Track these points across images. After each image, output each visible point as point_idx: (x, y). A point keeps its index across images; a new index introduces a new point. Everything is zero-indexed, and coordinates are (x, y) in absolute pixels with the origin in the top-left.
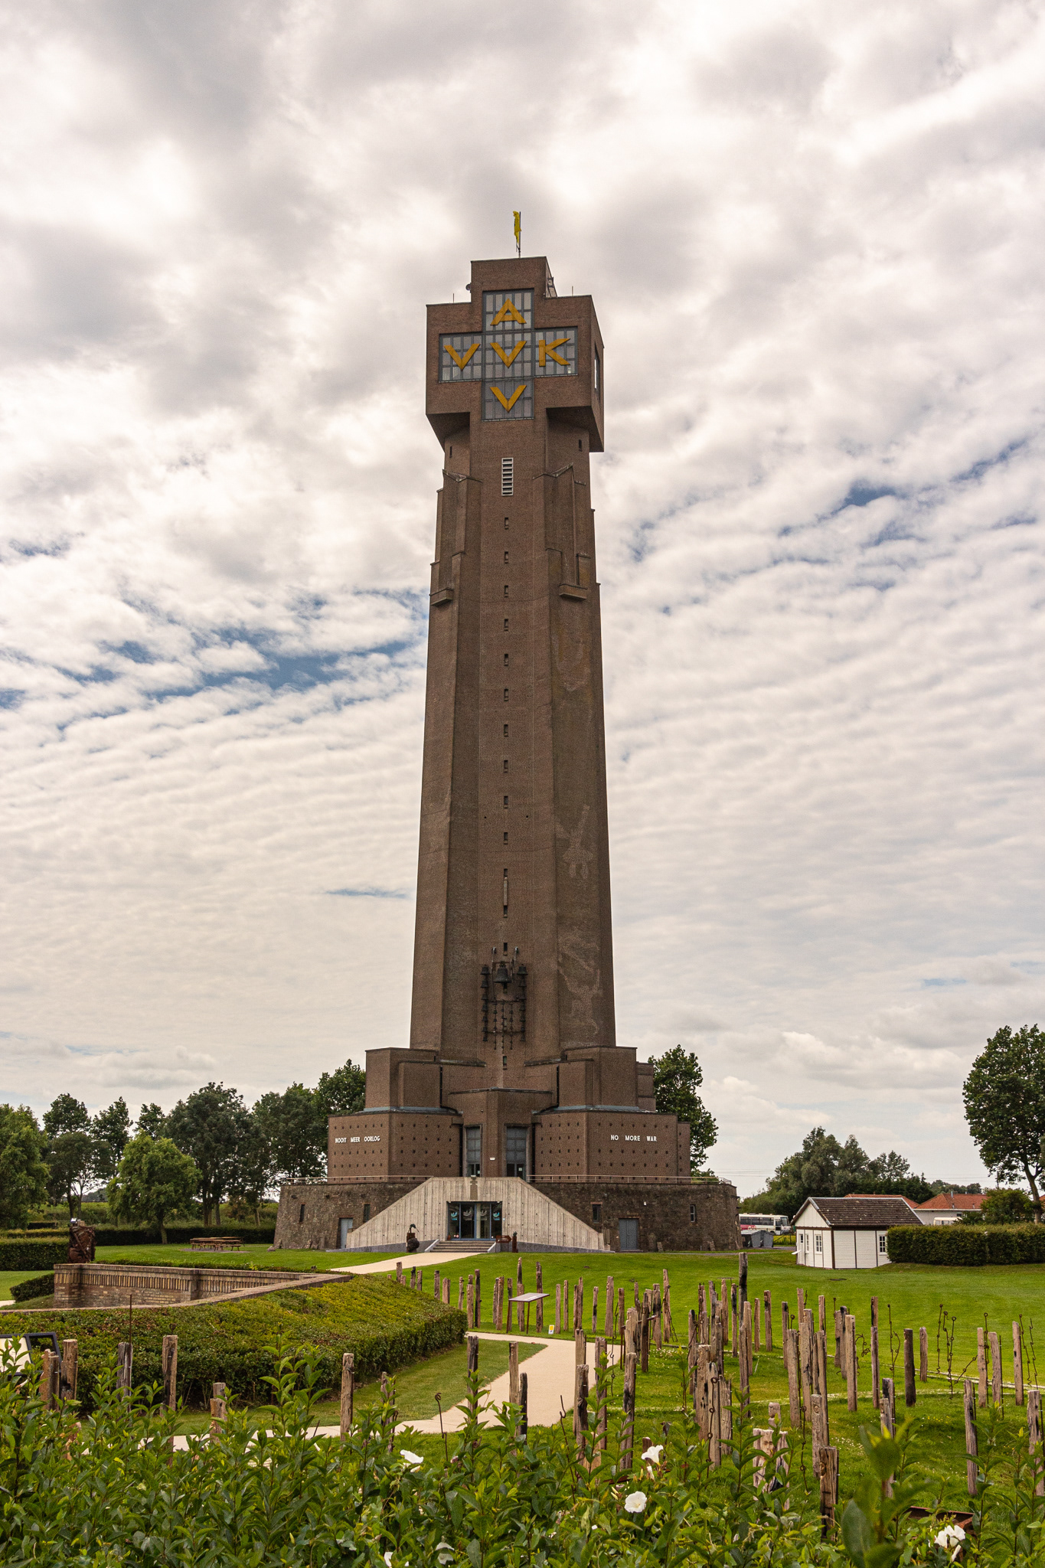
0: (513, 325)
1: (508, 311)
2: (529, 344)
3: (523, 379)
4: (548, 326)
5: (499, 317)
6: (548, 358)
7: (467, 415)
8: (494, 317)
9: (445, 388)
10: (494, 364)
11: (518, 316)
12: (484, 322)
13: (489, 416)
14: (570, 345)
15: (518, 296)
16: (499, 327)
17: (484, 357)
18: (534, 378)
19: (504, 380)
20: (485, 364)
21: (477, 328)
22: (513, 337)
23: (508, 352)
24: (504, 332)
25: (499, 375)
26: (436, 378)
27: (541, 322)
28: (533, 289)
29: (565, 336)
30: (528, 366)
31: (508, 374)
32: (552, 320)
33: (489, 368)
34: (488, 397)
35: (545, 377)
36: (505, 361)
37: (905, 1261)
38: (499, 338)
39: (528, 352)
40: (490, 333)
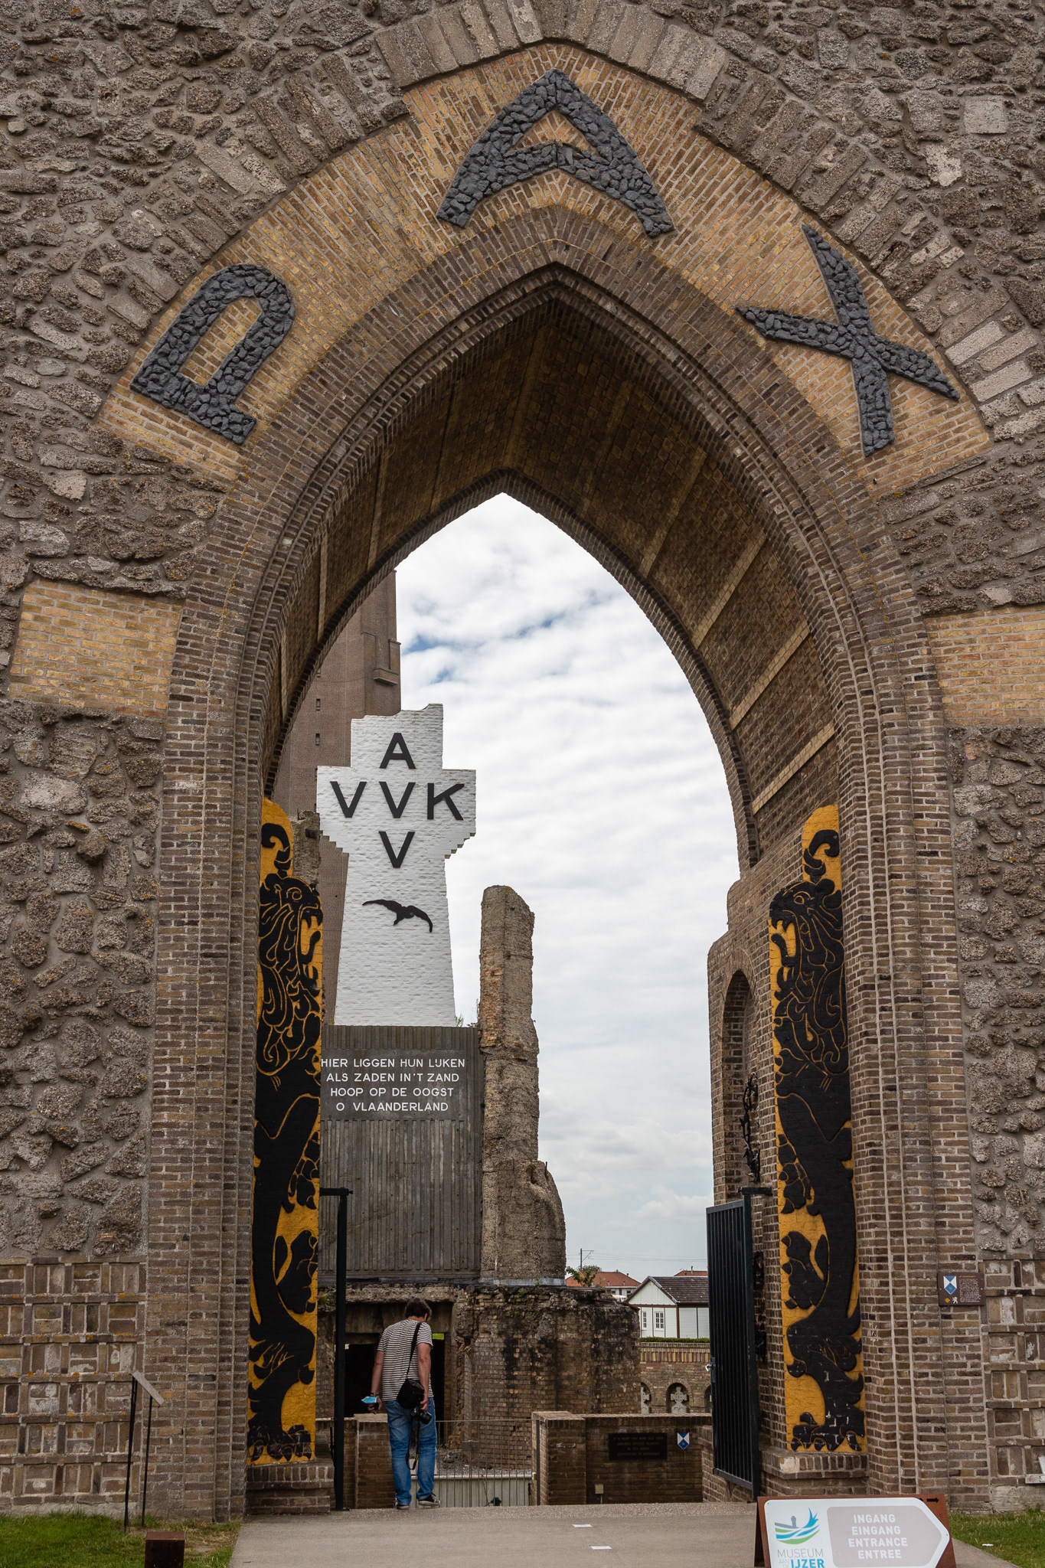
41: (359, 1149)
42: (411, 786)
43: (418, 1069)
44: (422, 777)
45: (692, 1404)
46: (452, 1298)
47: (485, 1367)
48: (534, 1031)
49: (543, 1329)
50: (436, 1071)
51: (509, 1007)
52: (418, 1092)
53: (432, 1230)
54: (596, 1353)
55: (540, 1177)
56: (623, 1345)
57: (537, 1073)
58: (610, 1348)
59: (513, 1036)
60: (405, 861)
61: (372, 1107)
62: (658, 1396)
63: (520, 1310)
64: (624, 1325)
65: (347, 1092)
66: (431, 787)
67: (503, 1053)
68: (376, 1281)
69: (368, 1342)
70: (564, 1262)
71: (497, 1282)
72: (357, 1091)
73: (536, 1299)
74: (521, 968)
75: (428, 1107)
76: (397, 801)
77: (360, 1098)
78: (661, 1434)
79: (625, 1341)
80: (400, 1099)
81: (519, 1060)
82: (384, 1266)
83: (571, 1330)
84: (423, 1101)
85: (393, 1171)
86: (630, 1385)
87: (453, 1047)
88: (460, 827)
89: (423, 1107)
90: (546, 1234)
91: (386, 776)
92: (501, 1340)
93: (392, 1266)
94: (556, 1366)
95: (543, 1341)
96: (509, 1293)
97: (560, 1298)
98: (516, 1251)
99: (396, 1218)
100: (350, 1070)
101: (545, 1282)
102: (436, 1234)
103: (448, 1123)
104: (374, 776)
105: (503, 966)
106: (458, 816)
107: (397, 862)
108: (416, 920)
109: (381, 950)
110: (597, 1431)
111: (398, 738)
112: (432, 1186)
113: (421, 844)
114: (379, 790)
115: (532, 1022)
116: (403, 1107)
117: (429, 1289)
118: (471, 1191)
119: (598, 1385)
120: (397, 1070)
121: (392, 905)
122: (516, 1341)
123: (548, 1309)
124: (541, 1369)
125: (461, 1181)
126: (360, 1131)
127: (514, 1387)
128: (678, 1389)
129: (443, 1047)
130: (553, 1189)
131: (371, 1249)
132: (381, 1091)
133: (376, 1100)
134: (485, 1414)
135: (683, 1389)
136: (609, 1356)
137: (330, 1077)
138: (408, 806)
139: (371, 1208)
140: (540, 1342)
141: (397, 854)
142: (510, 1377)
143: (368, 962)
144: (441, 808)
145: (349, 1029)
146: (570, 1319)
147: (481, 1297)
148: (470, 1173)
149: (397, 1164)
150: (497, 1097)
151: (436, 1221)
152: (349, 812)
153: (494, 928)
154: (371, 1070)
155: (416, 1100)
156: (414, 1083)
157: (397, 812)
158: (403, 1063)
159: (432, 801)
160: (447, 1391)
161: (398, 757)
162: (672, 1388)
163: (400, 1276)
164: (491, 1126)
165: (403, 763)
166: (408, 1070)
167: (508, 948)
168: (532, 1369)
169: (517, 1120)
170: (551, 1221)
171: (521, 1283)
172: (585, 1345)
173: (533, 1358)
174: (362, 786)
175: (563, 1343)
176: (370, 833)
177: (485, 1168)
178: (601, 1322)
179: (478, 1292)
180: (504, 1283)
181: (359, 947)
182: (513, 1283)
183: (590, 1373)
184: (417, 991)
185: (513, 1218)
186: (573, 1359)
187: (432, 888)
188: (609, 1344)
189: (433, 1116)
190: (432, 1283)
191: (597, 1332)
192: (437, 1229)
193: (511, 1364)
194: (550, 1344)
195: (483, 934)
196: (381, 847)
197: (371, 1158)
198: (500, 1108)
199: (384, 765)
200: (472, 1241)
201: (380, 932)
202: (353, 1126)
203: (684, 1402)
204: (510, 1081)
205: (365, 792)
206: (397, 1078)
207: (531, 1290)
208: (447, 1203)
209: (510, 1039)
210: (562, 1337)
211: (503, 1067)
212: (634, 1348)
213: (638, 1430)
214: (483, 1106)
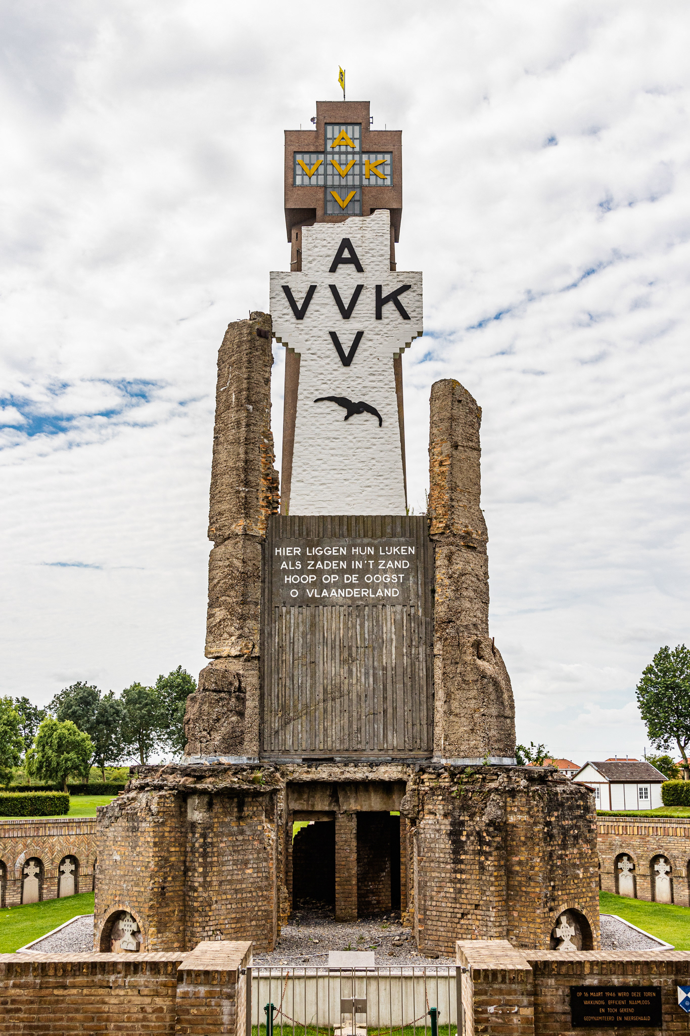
0: (347, 149)
1: (343, 138)
2: (358, 162)
3: (354, 187)
4: (371, 150)
5: (336, 142)
6: (371, 173)
7: (314, 210)
8: (333, 142)
9: (299, 190)
10: (333, 175)
11: (350, 142)
12: (325, 145)
13: (329, 212)
14: (387, 165)
15: (350, 128)
16: (337, 149)
17: (325, 170)
18: (361, 187)
19: (340, 186)
20: (327, 175)
21: (321, 149)
22: (347, 157)
23: (343, 167)
24: (340, 153)
25: (336, 183)
26: (292, 183)
27: (367, 147)
28: (360, 124)
29: (384, 158)
30: (357, 178)
31: (343, 183)
32: (374, 146)
33: (329, 178)
34: (329, 198)
35: (369, 186)
36: (341, 173)
37: (677, 805)
38: (336, 157)
39: (357, 168)
40: (330, 153)
41: (313, 633)
42: (359, 288)
43: (369, 557)
44: (370, 279)
45: (637, 872)
46: (405, 777)
47: (431, 850)
48: (482, 520)
49: (492, 811)
50: (386, 558)
51: (457, 495)
52: (369, 578)
53: (385, 711)
54: (549, 836)
55: (487, 652)
56: (578, 828)
57: (486, 560)
58: (565, 831)
59: (461, 524)
60: (355, 360)
61: (325, 593)
62: (606, 864)
63: (467, 791)
64: (579, 807)
65: (300, 579)
66: (379, 288)
67: (451, 539)
68: (331, 760)
69: (325, 819)
70: (514, 742)
71: (444, 762)
72: (311, 578)
73: (484, 779)
74: (468, 458)
75: (380, 593)
76: (346, 303)
77: (314, 584)
78: (651, 988)
79: (580, 823)
80: (351, 586)
81: (469, 547)
82: (338, 746)
83: (522, 812)
84: (374, 587)
85: (346, 655)
86: (586, 870)
87: (403, 535)
88: (409, 327)
89: (375, 592)
90: (494, 711)
91: (334, 279)
92: (447, 822)
93: (346, 746)
94: (506, 849)
95: (491, 823)
96: (455, 773)
97: (508, 777)
98: (462, 729)
99: (350, 700)
100: (303, 558)
101: (494, 761)
102: (389, 715)
103: (399, 608)
104: (324, 279)
105: (450, 456)
106: (405, 316)
107: (347, 361)
108: (366, 415)
109: (332, 445)
110: (552, 982)
111: (346, 244)
112: (384, 669)
113: (370, 343)
114: (329, 293)
115: (481, 511)
116: (355, 593)
117: (382, 769)
118: (423, 674)
119: (551, 871)
120: (349, 558)
121: (342, 402)
122: (462, 823)
123: (496, 789)
124: (490, 854)
125: (412, 664)
126: (313, 616)
127: (461, 872)
128: (625, 858)
129: (394, 535)
130: (501, 665)
131: (325, 730)
132: (334, 578)
133: (328, 587)
134: (432, 898)
135: (630, 859)
136: (564, 840)
137: (284, 565)
138: (357, 307)
139: (325, 691)
140: (488, 825)
141: (346, 352)
142: (457, 861)
143: (320, 456)
144: (389, 309)
145: (301, 519)
146: (520, 800)
147: (425, 776)
148: (422, 657)
149: (350, 648)
150: (447, 582)
151: (389, 702)
152: (300, 314)
153: (442, 420)
154: (323, 558)
155: (367, 586)
156: (366, 570)
157: (346, 314)
158: (356, 551)
159: (380, 302)
160: (402, 867)
161: (346, 261)
162: (620, 857)
163: (354, 756)
164: (441, 611)
165: (352, 267)
166: (360, 558)
167: (456, 439)
168: (480, 853)
169: (467, 605)
170: (499, 697)
171: (468, 762)
172: (536, 829)
173: (481, 841)
174: (312, 289)
175: (514, 826)
176: (321, 333)
177: (436, 652)
178: (554, 803)
179: (423, 771)
180: (450, 762)
181: (311, 441)
182: (460, 762)
183: (542, 859)
184: (367, 483)
185: (459, 695)
186: (525, 843)
187: (381, 384)
188: (563, 827)
189: (384, 602)
190: (386, 763)
191: (549, 814)
192: (390, 711)
193: (458, 847)
194: (499, 826)
195: (431, 427)
196: (332, 346)
197: (325, 642)
198: (450, 593)
199: (333, 269)
200: (424, 722)
201: (332, 427)
202: (306, 611)
203: (630, 870)
204: (460, 566)
205: (316, 295)
206: (349, 565)
207: (478, 770)
208: (399, 686)
209: (459, 527)
210: (512, 819)
211: (452, 553)
212: (590, 831)
213: (616, 981)
214: (433, 591)
